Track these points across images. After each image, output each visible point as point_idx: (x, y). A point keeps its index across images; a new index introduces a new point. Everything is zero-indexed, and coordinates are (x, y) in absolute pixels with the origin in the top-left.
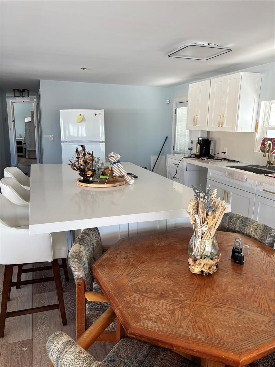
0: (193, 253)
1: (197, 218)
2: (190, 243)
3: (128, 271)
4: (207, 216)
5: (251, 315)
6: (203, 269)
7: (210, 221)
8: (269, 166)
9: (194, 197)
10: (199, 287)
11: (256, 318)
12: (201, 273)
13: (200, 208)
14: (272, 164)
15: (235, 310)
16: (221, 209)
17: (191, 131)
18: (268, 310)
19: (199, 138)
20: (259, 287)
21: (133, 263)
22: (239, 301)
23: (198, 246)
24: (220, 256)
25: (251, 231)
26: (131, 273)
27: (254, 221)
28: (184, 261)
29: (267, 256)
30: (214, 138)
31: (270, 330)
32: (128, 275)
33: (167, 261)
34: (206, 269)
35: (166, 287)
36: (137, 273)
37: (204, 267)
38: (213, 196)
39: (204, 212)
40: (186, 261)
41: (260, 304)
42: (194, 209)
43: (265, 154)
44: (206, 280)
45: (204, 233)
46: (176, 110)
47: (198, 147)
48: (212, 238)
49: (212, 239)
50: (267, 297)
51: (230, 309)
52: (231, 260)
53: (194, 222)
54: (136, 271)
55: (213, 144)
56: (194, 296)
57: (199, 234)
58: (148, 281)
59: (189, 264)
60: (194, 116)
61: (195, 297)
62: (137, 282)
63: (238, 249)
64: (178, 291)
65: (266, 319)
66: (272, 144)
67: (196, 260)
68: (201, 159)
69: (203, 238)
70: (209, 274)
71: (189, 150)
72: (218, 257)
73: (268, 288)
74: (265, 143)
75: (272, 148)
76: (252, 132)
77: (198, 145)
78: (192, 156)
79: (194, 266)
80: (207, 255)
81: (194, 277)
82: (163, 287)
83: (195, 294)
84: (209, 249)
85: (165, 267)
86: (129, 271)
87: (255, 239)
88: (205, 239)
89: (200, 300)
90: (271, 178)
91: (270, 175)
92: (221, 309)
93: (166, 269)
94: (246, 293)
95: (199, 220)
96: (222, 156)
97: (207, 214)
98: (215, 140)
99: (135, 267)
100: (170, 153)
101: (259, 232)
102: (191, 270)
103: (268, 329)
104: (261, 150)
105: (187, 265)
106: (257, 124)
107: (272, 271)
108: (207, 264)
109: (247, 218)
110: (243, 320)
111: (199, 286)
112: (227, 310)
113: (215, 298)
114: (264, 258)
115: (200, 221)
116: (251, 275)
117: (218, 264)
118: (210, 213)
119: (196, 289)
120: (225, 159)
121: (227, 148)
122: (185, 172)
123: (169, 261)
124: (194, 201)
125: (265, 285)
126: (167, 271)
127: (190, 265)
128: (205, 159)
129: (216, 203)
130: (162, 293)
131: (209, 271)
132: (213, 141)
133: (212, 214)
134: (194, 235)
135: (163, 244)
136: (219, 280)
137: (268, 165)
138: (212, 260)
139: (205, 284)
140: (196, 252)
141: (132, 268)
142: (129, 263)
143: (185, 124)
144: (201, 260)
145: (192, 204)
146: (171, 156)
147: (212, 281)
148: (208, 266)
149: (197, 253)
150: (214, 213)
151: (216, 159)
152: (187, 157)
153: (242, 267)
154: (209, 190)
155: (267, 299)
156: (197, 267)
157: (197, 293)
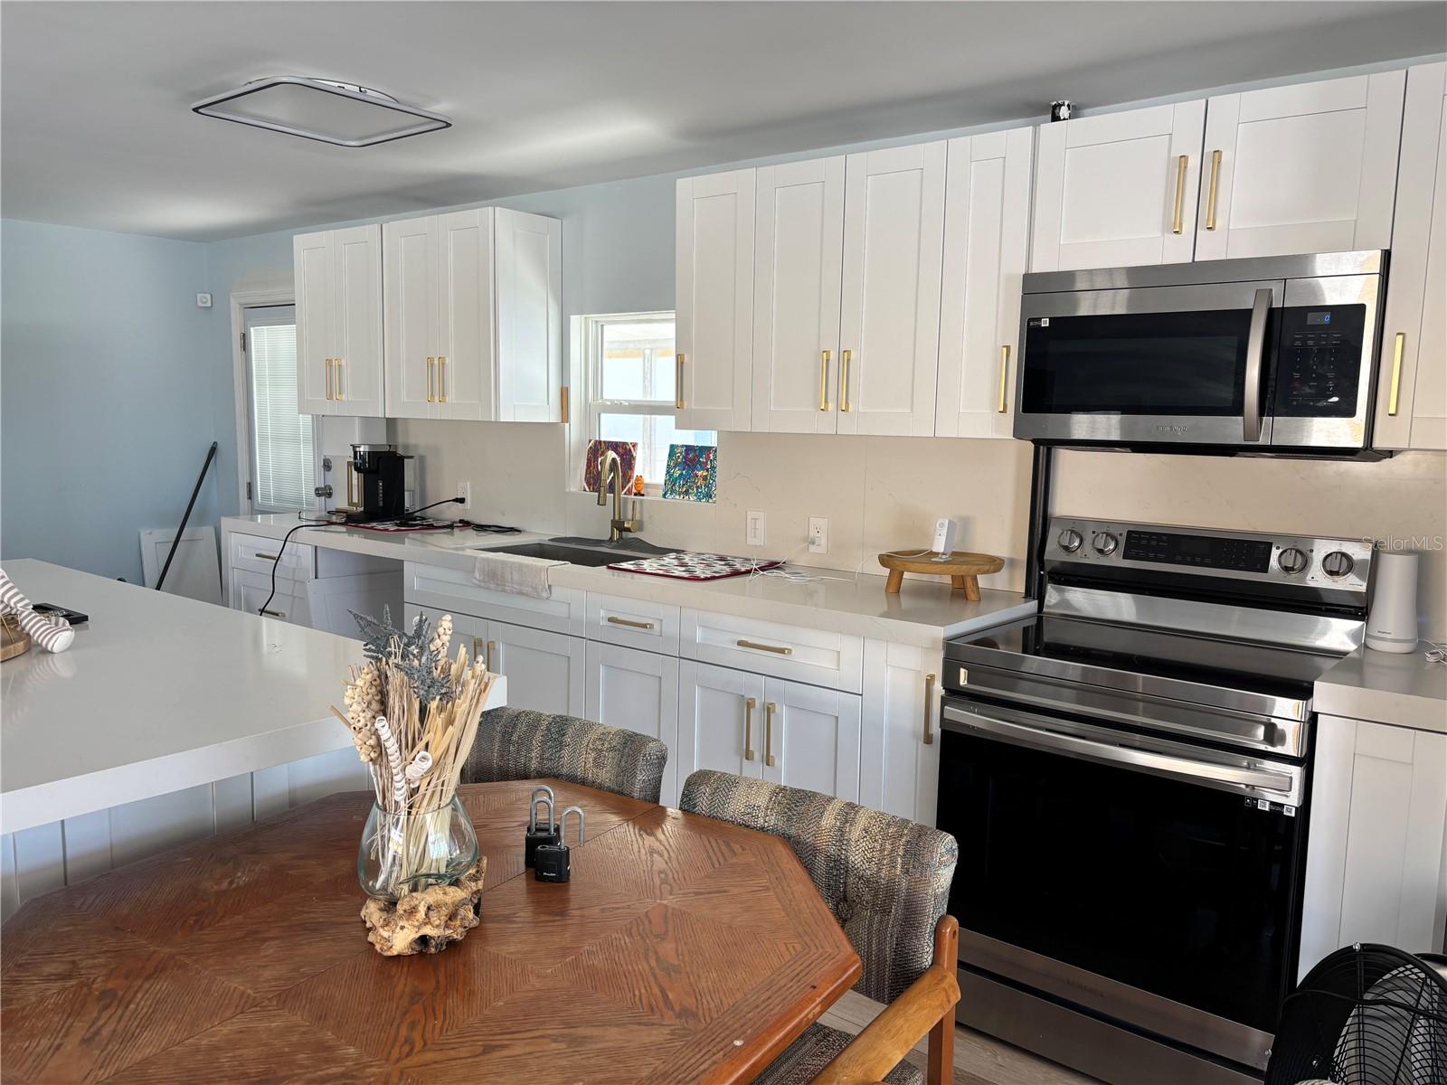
0: (382, 878)
1: (385, 733)
2: (365, 841)
3: (87, 1026)
4: (422, 720)
5: (613, 1036)
6: (428, 931)
7: (437, 735)
8: (621, 537)
9: (367, 656)
10: (417, 1002)
11: (629, 1042)
12: (418, 948)
13: (391, 694)
14: (628, 530)
15: (555, 1041)
16: (472, 686)
17: (320, 422)
18: (661, 1005)
19: (354, 447)
20: (627, 940)
21: (110, 985)
22: (568, 1004)
23: (396, 847)
24: (485, 865)
25: (580, 760)
26: (106, 1032)
27: (591, 725)
28: (346, 923)
29: (641, 835)
30: (416, 446)
31: (676, 1067)
32: (85, 1041)
33: (272, 939)
34: (438, 926)
35: (276, 1042)
36: (136, 1023)
37: (427, 921)
38: (438, 642)
39: (409, 710)
40: (354, 919)
41: (637, 993)
42: (369, 703)
43: (602, 495)
44: (443, 969)
45: (419, 787)
46: (245, 338)
47: (355, 482)
48: (447, 805)
49: (450, 807)
50: (653, 964)
51: (539, 1040)
52: (524, 876)
53: (373, 755)
54: (128, 1013)
55: (415, 469)
56: (402, 1039)
57: (399, 795)
58: (191, 1040)
59: (368, 925)
60: (329, 362)
61: (406, 1042)
62: (139, 1057)
63: (547, 830)
64: (331, 1043)
65: (657, 1035)
66: (619, 462)
67: (395, 904)
68: (372, 528)
69: (414, 811)
70: (451, 943)
71: (318, 495)
72: (477, 872)
73: (655, 936)
74: (600, 459)
75: (623, 476)
76: (553, 420)
77: (355, 474)
78: (334, 519)
79: (387, 925)
80: (436, 872)
81: (394, 970)
82: (265, 1045)
83: (404, 1032)
84: (440, 849)
85: (266, 966)
86: (90, 1027)
87: (600, 787)
88: (422, 811)
89: (427, 1047)
90: (630, 574)
91: (625, 565)
92: (505, 1053)
93: (267, 974)
94: (586, 970)
95: (393, 740)
96: (454, 512)
97: (423, 711)
98: (421, 452)
99: (120, 1002)
100: (234, 513)
101: (610, 759)
102: (378, 947)
103: (670, 1065)
104: (589, 484)
105: (362, 934)
106: (564, 394)
107: (663, 876)
108: (439, 906)
109: (567, 720)
110: (584, 1062)
111: (416, 995)
112: (528, 1049)
113: (482, 1021)
114: (635, 843)
115: (396, 746)
116: (596, 910)
117: (479, 899)
118: (433, 705)
119: (406, 1012)
120: (466, 524)
121: (468, 483)
122: (312, 585)
123: (276, 938)
124: (366, 670)
125: (644, 929)
126: (276, 980)
127: (369, 930)
128: (390, 526)
129: (454, 667)
130: (262, 1068)
131: (448, 932)
132: (412, 457)
133: (440, 710)
134: (378, 805)
135: (242, 878)
136: (490, 953)
137: (616, 532)
138: (458, 886)
139: (438, 982)
140: (391, 872)
141: (106, 1007)
142: (85, 990)
143: (289, 394)
144: (414, 894)
145: (360, 682)
146: (243, 523)
147: (465, 966)
148: (444, 911)
149: (394, 875)
150: (447, 703)
151: (431, 527)
152: (314, 523)
153: (567, 890)
154: (421, 621)
155: (657, 971)
156: (402, 928)
157: (413, 1025)
